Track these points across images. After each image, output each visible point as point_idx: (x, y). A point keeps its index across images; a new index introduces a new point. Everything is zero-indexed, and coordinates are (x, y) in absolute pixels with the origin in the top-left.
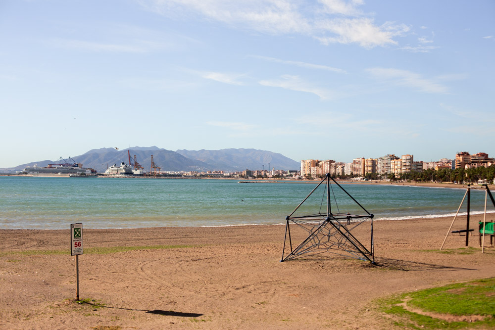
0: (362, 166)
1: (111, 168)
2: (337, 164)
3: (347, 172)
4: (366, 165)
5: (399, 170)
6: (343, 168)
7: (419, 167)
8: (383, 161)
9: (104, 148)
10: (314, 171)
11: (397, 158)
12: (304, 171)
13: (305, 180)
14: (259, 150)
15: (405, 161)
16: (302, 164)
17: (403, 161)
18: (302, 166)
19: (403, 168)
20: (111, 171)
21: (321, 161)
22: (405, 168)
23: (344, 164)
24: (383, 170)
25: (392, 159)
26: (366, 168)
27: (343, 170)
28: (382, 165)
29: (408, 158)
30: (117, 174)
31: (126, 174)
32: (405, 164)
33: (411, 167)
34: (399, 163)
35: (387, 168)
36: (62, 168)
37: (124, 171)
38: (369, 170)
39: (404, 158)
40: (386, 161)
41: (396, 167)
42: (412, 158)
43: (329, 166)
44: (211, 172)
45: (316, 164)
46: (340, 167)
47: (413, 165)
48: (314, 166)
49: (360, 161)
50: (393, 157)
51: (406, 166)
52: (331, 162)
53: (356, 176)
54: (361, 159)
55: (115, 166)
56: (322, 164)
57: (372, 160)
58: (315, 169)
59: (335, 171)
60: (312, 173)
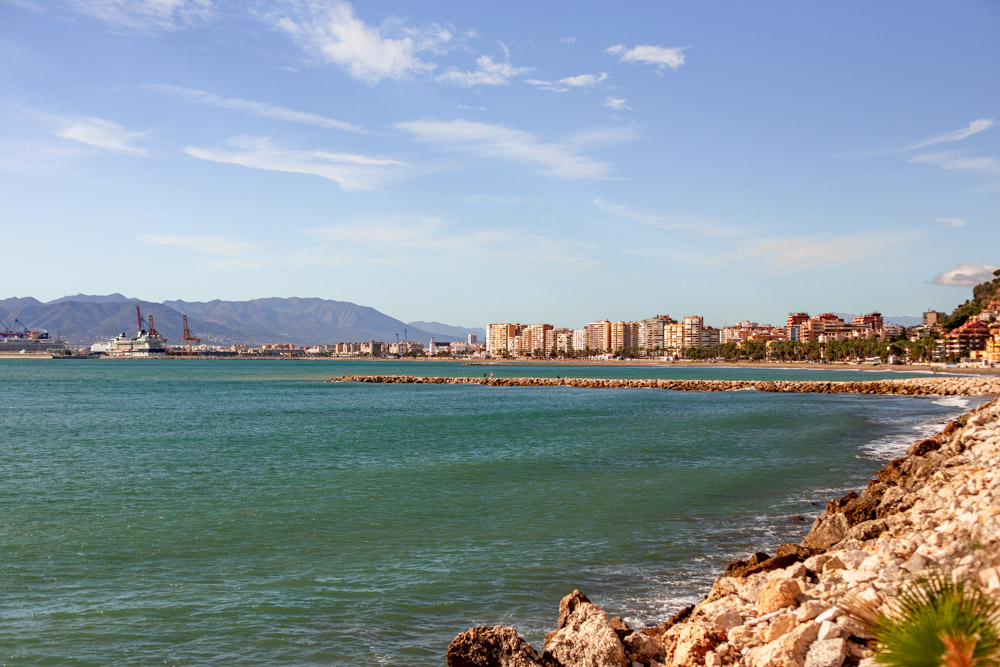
0: (605, 335)
1: (115, 341)
2: (557, 332)
3: (578, 345)
4: (612, 334)
5: (679, 341)
6: (570, 338)
7: (713, 337)
8: (649, 326)
9: (15, 298)
10: (513, 344)
11: (675, 322)
12: (493, 344)
13: (499, 359)
14: (330, 301)
15: (689, 327)
16: (488, 331)
17: (687, 327)
18: (488, 336)
19: (687, 339)
20: (115, 347)
21: (526, 327)
22: (690, 339)
23: (572, 332)
24: (650, 342)
25: (665, 323)
26: (613, 339)
27: (570, 342)
28: (648, 333)
29: (695, 321)
30: (130, 351)
31: (150, 351)
32: (689, 332)
33: (699, 337)
34: (680, 329)
35: (657, 338)
36: (17, 341)
37: (147, 346)
38: (618, 341)
39: (688, 321)
40: (654, 327)
41: (674, 337)
42: (701, 321)
43: (542, 335)
44: (270, 347)
45: (516, 331)
46: (564, 337)
47: (704, 334)
48: (512, 335)
49: (602, 326)
50: (667, 320)
51: (691, 335)
52: (547, 327)
53: (596, 353)
54: (603, 323)
55: (124, 336)
56: (530, 332)
57: (624, 325)
58: (516, 341)
59: (555, 344)
60: (510, 347)
